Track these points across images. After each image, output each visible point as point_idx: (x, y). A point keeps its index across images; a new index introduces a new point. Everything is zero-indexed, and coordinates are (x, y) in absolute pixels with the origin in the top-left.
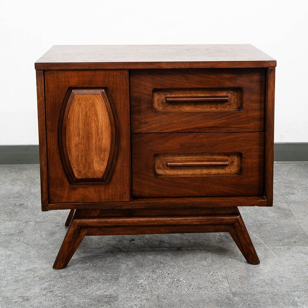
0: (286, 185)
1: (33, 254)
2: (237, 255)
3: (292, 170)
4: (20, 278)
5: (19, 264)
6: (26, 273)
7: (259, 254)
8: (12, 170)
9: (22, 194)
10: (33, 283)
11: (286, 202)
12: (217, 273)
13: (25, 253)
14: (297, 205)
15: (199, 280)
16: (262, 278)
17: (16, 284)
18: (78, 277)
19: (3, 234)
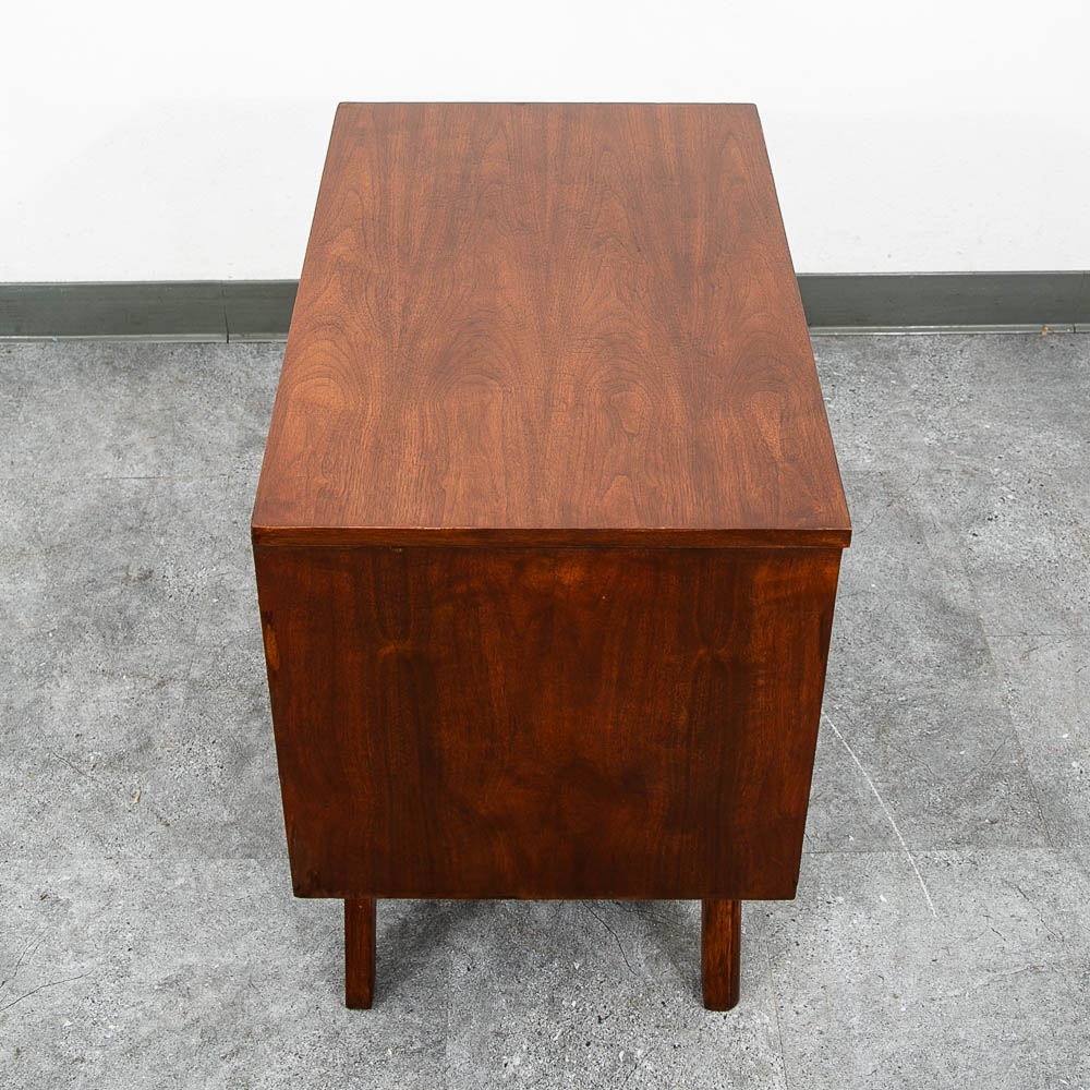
0: (966, 461)
1: (182, 887)
2: (812, 905)
3: (983, 366)
4: (144, 1031)
5: (139, 948)
6: (159, 1005)
7: (882, 897)
8: (116, 363)
9: (148, 511)
10: (181, 1066)
11: (968, 572)
12: (750, 1013)
13: (157, 877)
14: (1002, 586)
15: (694, 1060)
16: (890, 1047)
17: (131, 1067)
18: (321, 1033)
19: (92, 758)
